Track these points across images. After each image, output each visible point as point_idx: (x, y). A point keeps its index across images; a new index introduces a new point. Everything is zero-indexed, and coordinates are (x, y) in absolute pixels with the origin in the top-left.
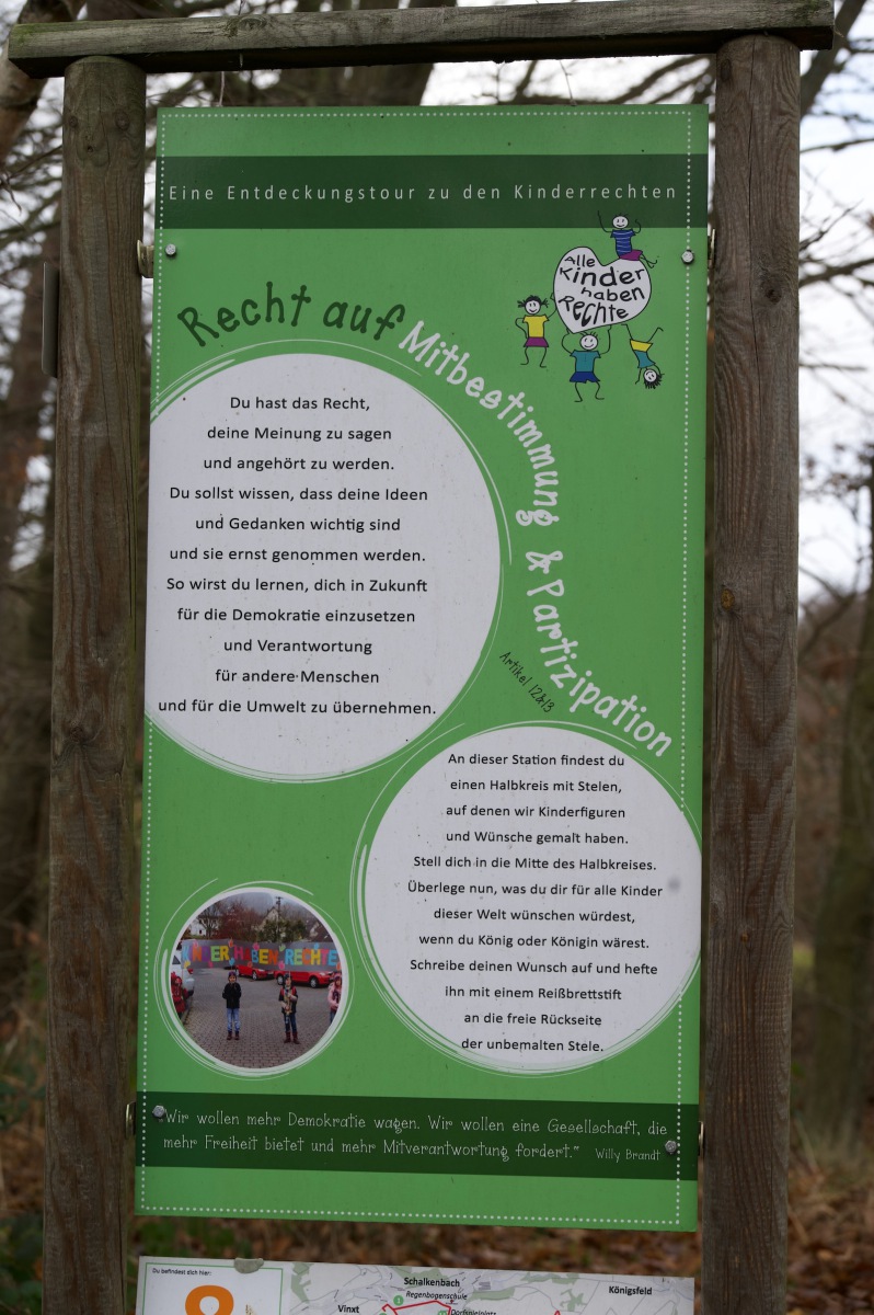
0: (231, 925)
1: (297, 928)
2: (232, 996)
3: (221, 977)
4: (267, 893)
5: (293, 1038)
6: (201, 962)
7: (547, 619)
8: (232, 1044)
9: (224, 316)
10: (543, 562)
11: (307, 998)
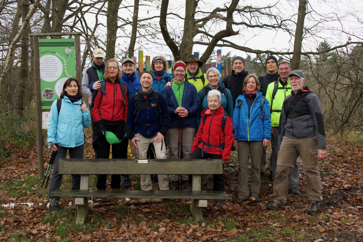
0: (47, 91)
1: (51, 91)
2: (47, 95)
3: (46, 94)
4: (49, 89)
5: (51, 98)
6: (45, 93)
7: (66, 71)
8: (47, 98)
9: (44, 52)
10: (65, 68)
11: (52, 95)
